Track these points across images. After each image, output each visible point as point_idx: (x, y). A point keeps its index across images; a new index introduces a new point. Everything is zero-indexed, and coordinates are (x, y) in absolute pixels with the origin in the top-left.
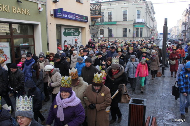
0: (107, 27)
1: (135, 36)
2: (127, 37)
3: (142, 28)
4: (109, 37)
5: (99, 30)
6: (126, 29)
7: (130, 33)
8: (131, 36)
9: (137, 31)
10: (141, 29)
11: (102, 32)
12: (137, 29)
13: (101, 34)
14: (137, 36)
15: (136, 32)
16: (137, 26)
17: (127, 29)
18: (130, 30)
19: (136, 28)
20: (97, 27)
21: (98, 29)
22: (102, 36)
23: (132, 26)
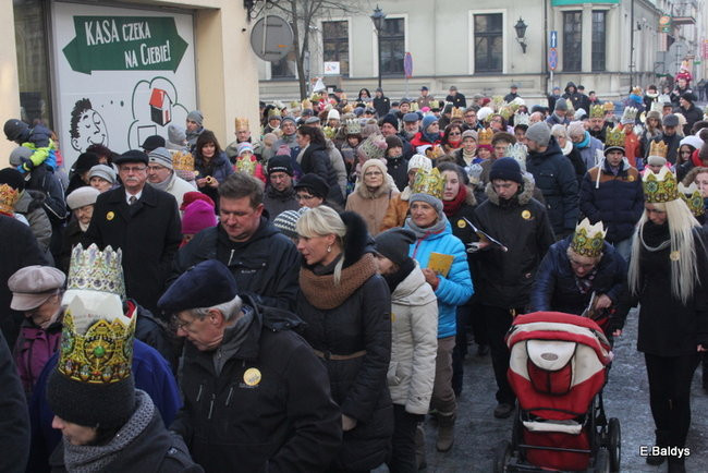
0: (366, 5)
1: (560, 68)
2: (505, 72)
3: (605, 12)
4: (380, 79)
5: (314, 32)
6: (495, 20)
7: (524, 46)
8: (533, 62)
9: (569, 28)
10: (600, 15)
11: (337, 44)
12: (572, 18)
13: (329, 55)
14: (572, 63)
15: (565, 35)
17: (501, 14)
18: (521, 28)
19: (565, 13)
20: (299, 8)
21: (308, 21)
22: (333, 68)
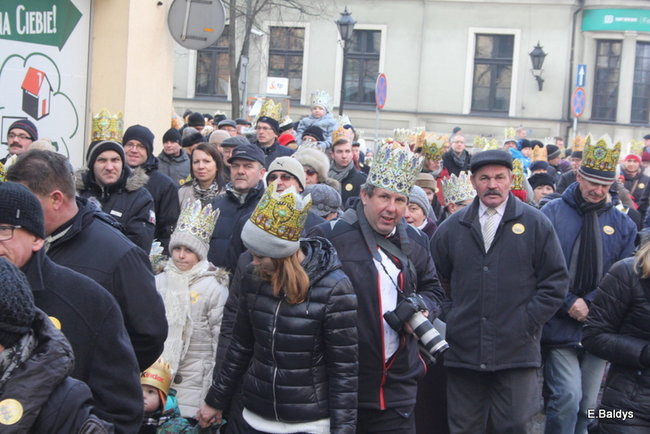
0: (331, 8)
1: (587, 114)
2: (512, 113)
4: (341, 109)
5: (257, 38)
6: (505, 43)
7: (540, 81)
8: (551, 104)
9: (604, 63)
10: (647, 48)
11: (287, 56)
12: (608, 47)
13: (273, 71)
14: (604, 111)
15: (598, 72)
16: (608, 19)
17: (511, 38)
18: (538, 56)
19: (599, 41)
21: (250, 23)
22: (280, 86)
23: (568, 13)
